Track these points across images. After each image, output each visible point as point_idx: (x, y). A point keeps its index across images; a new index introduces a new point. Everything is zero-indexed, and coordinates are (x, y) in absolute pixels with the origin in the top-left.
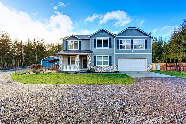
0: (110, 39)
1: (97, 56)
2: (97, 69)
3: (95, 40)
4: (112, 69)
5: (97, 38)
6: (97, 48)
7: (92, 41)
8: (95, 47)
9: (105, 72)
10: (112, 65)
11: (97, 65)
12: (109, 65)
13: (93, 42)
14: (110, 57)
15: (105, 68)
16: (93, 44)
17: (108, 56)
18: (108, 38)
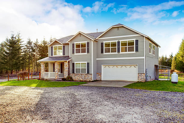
0: (88, 43)
1: (75, 63)
2: (75, 77)
3: (73, 45)
4: (89, 77)
5: (75, 43)
6: (75, 54)
7: (70, 46)
8: (73, 53)
9: (83, 81)
10: (90, 73)
11: (75, 73)
12: (86, 73)
13: (72, 47)
14: (88, 64)
15: (83, 77)
16: (72, 50)
17: (86, 62)
18: (86, 42)
